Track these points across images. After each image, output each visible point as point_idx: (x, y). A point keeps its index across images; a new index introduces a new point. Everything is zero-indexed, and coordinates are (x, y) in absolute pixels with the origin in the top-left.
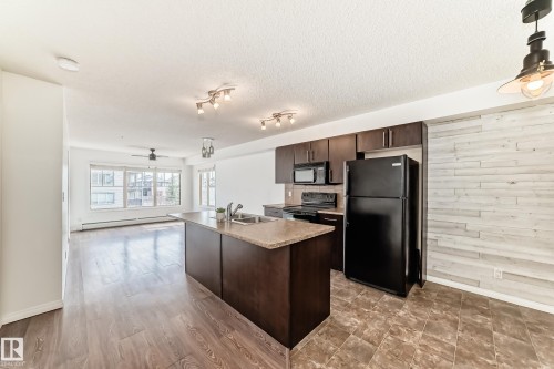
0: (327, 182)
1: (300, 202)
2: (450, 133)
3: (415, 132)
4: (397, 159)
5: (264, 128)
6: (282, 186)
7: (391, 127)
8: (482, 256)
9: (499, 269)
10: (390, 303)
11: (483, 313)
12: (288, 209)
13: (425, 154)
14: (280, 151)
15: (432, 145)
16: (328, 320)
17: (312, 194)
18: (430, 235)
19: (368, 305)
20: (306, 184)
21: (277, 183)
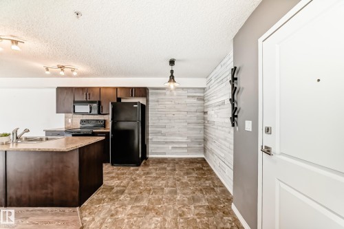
0: (99, 113)
1: (79, 126)
2: (157, 94)
3: (143, 92)
4: (136, 103)
5: (48, 73)
8: (166, 143)
9: (170, 146)
10: (133, 170)
11: (166, 163)
12: (68, 131)
13: (147, 101)
14: (60, 90)
15: (151, 98)
16: (102, 187)
17: (88, 120)
18: (150, 137)
19: (123, 174)
20: (83, 114)
21: (57, 113)
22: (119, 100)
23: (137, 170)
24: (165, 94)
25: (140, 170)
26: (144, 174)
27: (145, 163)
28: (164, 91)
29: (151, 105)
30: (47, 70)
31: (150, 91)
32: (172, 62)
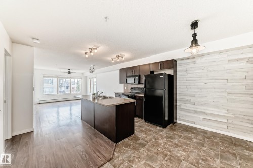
0: (139, 83)
1: (130, 91)
2: (185, 64)
3: (172, 63)
4: (162, 74)
5: (113, 61)
6: (123, 84)
7: (163, 62)
8: (196, 112)
9: (201, 117)
13: (175, 71)
14: (121, 70)
15: (178, 68)
17: (134, 88)
18: (178, 104)
20: (132, 84)
21: (120, 83)
22: (152, 72)
23: (162, 131)
24: (194, 62)
25: (165, 132)
26: (167, 137)
27: (171, 126)
28: (193, 60)
29: (179, 75)
30: (113, 60)
31: (178, 62)
32: (194, 25)
